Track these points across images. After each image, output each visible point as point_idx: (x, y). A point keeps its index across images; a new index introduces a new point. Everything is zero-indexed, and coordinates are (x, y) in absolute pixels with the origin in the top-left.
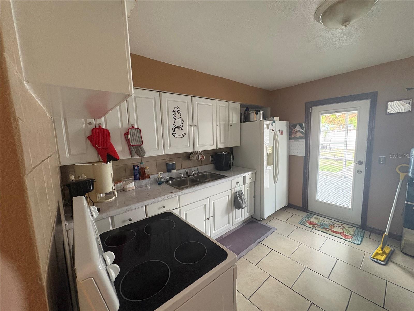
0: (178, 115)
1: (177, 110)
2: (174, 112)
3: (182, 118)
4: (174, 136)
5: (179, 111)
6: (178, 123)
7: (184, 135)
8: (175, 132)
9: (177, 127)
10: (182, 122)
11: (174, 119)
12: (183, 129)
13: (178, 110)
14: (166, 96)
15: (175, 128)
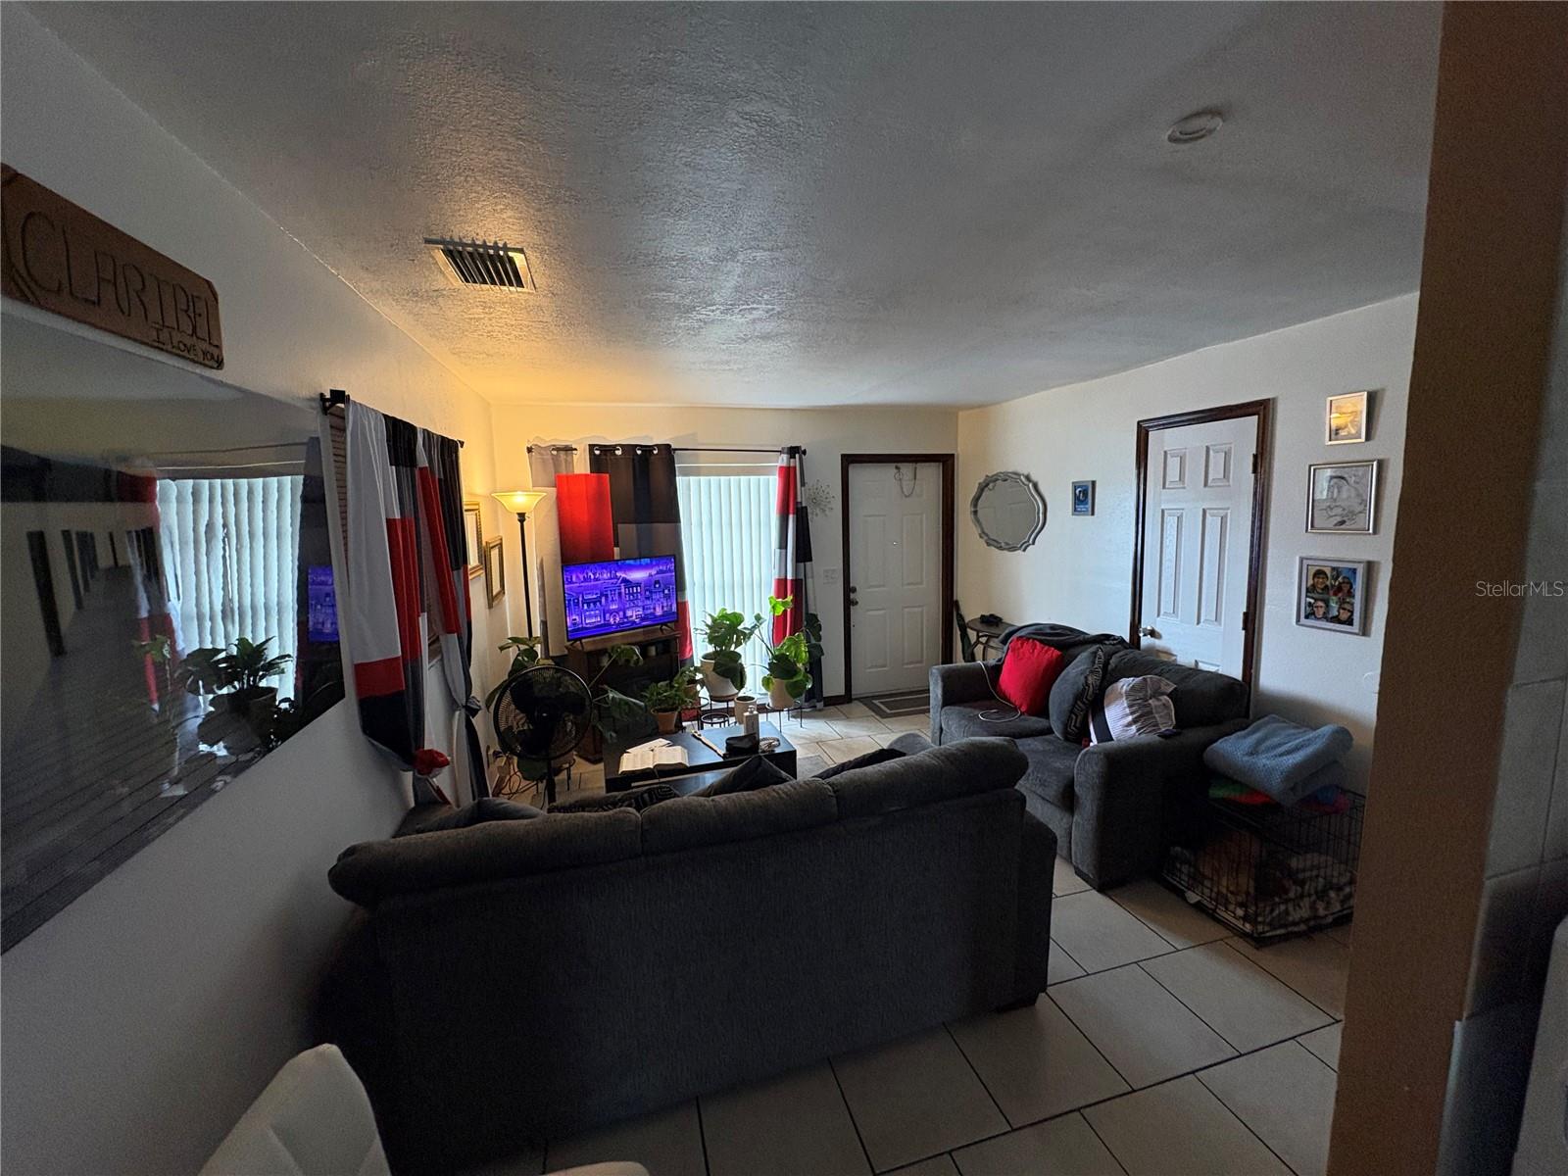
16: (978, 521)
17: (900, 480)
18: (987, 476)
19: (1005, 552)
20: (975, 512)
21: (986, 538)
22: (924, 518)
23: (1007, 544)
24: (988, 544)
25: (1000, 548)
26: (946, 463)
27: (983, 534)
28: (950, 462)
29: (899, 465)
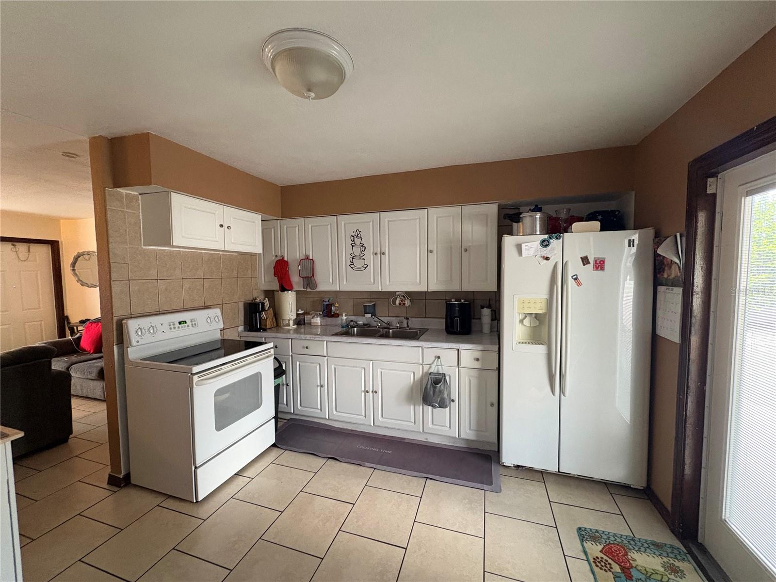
0: (358, 241)
1: (356, 235)
2: (352, 238)
3: (363, 245)
4: (352, 268)
5: (359, 236)
6: (357, 251)
7: (366, 268)
8: (353, 263)
9: (356, 256)
10: (364, 250)
11: (353, 246)
12: (364, 259)
13: (358, 234)
14: (344, 219)
15: (353, 258)
16: (76, 275)
17: (16, 252)
18: (78, 252)
19: (92, 288)
20: (74, 270)
21: (80, 282)
22: (39, 275)
23: (92, 284)
24: (82, 285)
25: (88, 286)
26: (54, 246)
27: (79, 280)
28: (56, 244)
29: (15, 243)
